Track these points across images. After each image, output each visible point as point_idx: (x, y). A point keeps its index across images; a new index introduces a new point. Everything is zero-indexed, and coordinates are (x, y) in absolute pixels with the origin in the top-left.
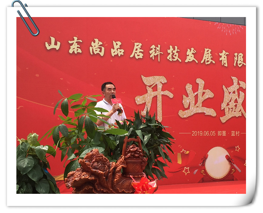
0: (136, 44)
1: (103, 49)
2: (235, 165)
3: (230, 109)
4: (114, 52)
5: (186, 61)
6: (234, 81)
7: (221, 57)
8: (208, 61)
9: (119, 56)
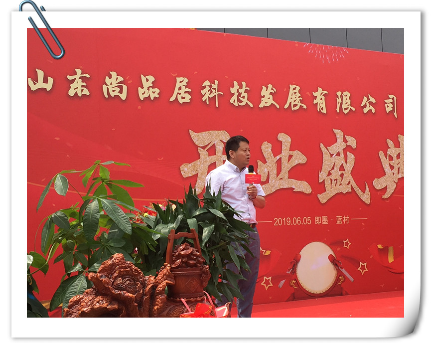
0: (179, 79)
1: (125, 88)
2: (344, 271)
3: (333, 181)
4: (143, 94)
5: (261, 106)
6: (338, 136)
7: (315, 98)
8: (295, 105)
9: (152, 98)
